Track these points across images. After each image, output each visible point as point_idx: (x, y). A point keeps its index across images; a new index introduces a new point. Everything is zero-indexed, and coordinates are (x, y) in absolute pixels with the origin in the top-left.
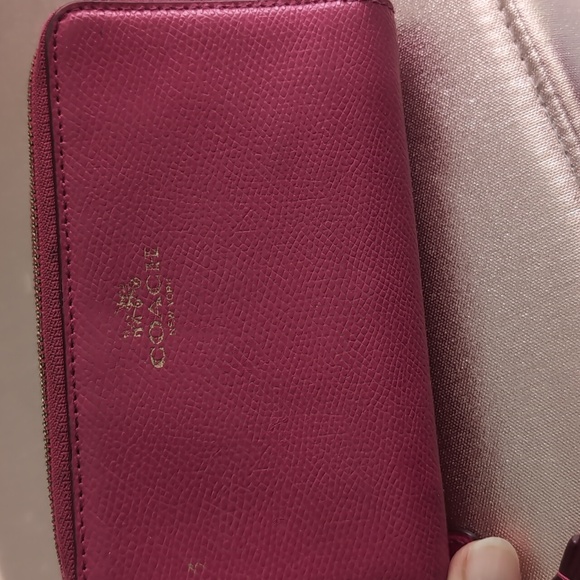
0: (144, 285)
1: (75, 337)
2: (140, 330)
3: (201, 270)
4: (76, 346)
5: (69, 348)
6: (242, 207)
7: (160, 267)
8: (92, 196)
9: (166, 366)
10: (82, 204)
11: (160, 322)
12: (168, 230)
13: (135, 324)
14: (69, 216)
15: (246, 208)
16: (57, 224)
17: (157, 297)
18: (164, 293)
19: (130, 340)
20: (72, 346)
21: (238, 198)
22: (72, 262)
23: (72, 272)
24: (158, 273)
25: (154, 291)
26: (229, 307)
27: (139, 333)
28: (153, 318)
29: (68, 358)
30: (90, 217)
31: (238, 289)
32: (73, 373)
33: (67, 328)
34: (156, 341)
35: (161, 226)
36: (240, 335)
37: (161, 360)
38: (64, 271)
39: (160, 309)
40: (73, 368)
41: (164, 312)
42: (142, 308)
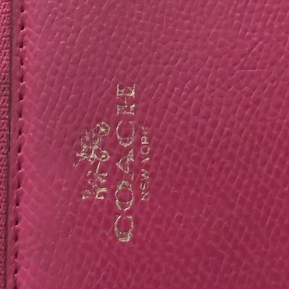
0: (112, 132)
1: (21, 193)
2: (104, 190)
3: (187, 119)
4: (22, 204)
5: (13, 207)
6: (249, 38)
7: (135, 110)
8: (55, 13)
9: (133, 240)
10: (42, 24)
11: (129, 181)
12: (149, 63)
13: (99, 183)
14: (26, 38)
15: (255, 39)
16: (10, 48)
17: (129, 149)
18: (138, 144)
19: (89, 202)
20: (18, 205)
21: (243, 25)
22: (25, 97)
23: (26, 110)
24: (131, 118)
25: (125, 141)
26: (221, 169)
27: (101, 194)
28: (121, 176)
29: (11, 218)
30: (50, 40)
31: (236, 145)
32: (16, 239)
33: (13, 181)
34: (123, 207)
35: (140, 57)
36: (232, 206)
37: (127, 231)
38: (15, 107)
39: (131, 165)
40: (16, 232)
41: (136, 168)
42: (108, 163)
